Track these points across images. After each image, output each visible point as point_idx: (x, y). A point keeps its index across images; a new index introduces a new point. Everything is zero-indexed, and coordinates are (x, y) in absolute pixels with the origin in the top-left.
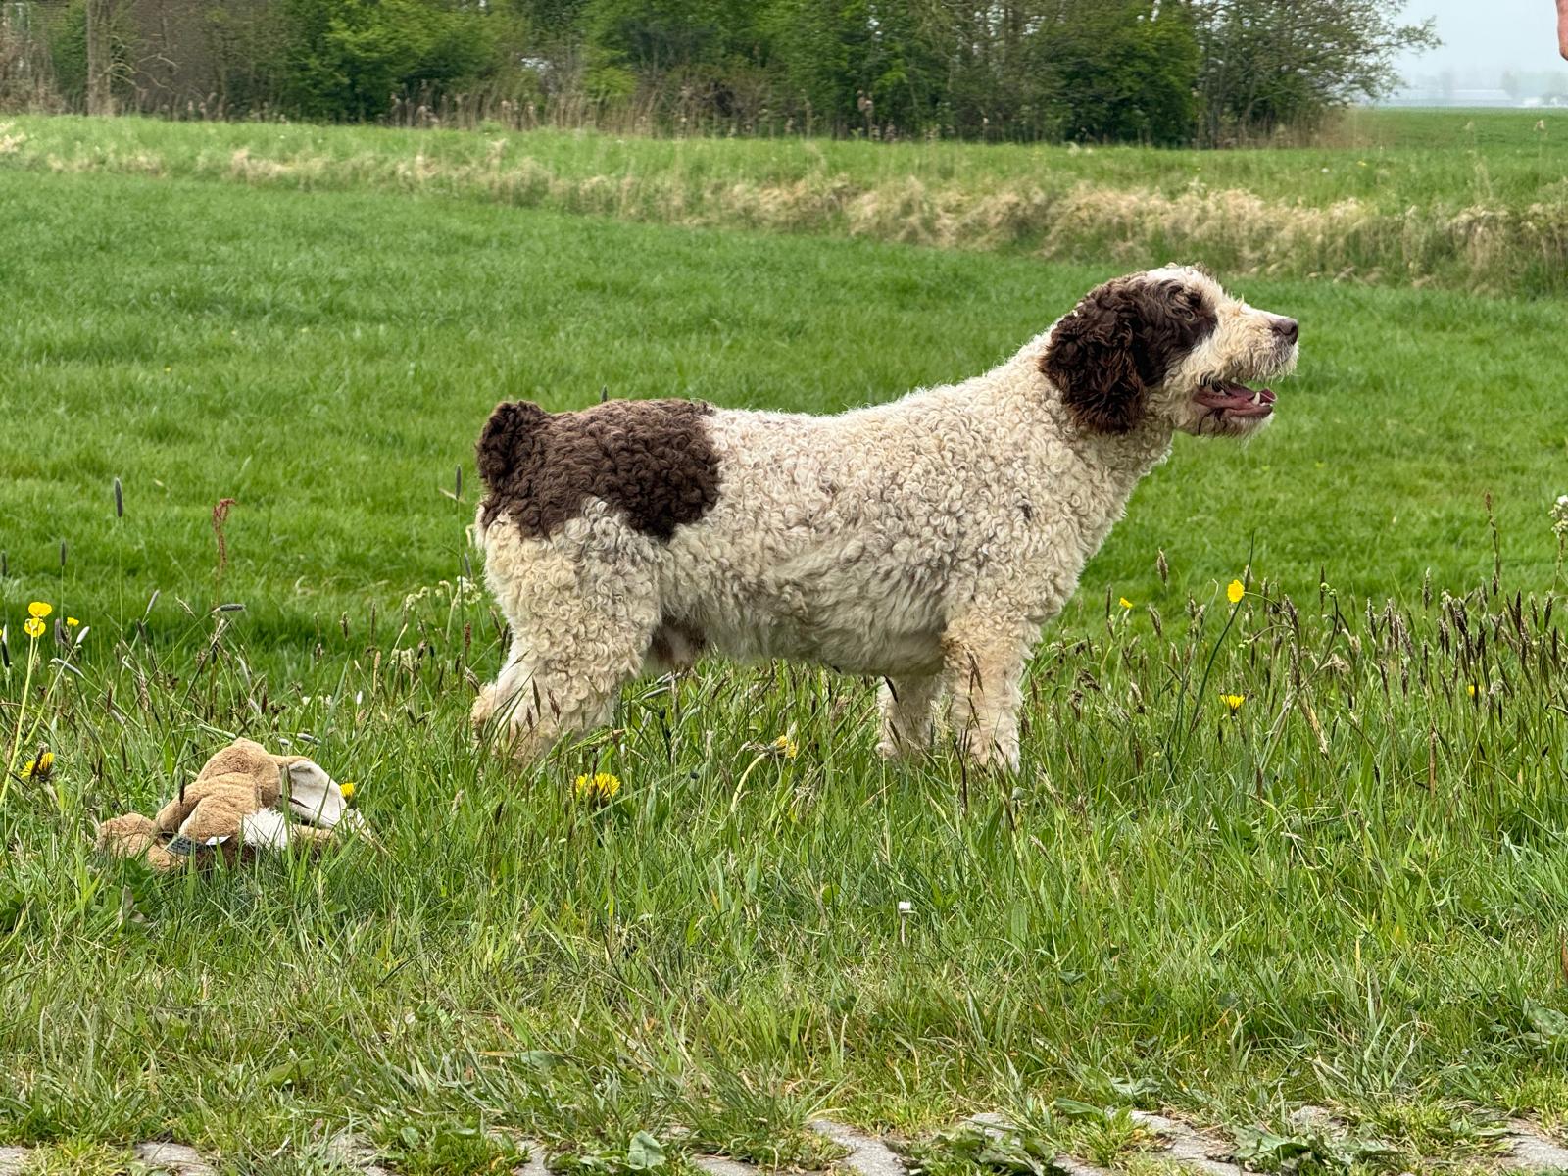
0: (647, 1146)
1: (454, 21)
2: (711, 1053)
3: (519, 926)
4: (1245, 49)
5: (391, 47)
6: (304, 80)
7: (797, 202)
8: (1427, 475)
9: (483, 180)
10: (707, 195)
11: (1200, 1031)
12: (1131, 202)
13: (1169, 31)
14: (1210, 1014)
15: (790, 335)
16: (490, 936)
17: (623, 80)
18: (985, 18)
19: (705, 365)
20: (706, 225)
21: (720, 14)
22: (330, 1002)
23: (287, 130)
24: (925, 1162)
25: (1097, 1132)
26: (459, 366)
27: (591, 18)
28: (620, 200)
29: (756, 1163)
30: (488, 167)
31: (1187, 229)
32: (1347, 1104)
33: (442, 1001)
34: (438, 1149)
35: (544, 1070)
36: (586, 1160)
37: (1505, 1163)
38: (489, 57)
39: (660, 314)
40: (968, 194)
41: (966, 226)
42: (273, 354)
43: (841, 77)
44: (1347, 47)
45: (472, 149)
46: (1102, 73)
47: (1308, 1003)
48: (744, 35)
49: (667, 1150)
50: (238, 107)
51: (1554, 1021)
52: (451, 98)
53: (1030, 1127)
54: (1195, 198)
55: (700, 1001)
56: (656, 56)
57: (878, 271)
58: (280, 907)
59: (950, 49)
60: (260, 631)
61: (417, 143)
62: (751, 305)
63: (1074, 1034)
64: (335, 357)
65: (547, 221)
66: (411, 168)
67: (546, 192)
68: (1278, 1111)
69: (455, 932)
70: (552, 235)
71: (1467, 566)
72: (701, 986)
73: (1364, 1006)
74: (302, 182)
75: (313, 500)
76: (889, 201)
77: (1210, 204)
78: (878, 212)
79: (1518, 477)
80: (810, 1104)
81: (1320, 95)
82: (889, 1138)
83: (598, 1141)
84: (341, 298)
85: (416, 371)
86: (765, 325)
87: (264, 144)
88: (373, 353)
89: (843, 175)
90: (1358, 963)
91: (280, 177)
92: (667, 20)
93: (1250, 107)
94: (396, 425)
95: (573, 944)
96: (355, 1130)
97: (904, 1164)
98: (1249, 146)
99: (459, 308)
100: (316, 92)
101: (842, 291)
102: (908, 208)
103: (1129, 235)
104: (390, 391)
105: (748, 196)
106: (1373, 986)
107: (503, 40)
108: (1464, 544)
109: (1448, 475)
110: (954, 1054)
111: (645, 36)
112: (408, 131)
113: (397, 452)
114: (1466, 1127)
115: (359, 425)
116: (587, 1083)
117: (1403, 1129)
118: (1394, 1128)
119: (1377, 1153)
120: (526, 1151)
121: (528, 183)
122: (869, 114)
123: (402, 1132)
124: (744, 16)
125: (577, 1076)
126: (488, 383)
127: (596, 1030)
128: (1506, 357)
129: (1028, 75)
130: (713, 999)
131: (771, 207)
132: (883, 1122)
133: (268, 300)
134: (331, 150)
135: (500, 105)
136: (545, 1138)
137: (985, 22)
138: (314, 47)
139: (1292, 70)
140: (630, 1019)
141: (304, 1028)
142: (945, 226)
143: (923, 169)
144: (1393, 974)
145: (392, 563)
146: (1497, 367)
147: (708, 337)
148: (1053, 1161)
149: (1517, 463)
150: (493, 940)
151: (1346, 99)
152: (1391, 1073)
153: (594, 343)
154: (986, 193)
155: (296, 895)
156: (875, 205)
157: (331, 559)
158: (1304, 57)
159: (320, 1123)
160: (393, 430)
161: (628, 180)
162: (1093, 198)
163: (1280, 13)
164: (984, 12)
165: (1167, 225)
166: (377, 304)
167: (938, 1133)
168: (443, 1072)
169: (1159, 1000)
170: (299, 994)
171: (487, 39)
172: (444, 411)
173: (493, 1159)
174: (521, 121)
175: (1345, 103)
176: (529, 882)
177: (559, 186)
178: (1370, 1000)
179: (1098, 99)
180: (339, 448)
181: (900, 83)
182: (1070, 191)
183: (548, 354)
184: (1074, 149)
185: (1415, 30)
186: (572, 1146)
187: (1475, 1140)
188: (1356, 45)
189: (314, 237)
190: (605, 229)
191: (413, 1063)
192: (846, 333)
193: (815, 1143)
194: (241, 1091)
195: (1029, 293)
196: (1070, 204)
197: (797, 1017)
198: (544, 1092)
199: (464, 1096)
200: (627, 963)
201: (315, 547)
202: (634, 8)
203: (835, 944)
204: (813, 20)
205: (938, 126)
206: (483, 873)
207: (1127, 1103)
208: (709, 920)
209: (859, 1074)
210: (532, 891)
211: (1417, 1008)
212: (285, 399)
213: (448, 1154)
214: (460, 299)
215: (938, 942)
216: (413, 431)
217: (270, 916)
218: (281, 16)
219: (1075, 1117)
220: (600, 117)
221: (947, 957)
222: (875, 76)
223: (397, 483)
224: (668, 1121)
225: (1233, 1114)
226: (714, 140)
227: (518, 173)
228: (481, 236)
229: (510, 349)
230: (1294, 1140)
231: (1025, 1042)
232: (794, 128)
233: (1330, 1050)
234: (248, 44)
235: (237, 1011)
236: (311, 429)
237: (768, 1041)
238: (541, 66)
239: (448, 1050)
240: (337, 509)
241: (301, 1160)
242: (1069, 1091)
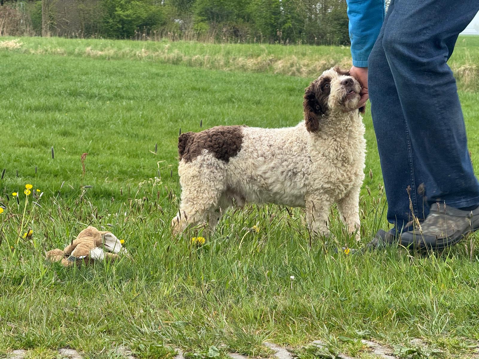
0: (214, 350)
1: (154, 8)
2: (233, 322)
3: (175, 283)
5: (134, 16)
6: (108, 26)
7: (258, 63)
9: (163, 56)
10: (231, 61)
11: (383, 316)
14: (386, 310)
15: (256, 104)
16: (166, 286)
17: (205, 26)
19: (230, 113)
20: (231, 70)
21: (235, 6)
22: (117, 306)
23: (103, 41)
24: (299, 355)
25: (351, 346)
26: (155, 113)
27: (195, 7)
28: (204, 62)
29: (247, 355)
30: (164, 53)
32: (428, 338)
33: (151, 306)
34: (150, 351)
35: (183, 327)
36: (195, 354)
37: (476, 356)
38: (164, 19)
39: (217, 97)
40: (310, 61)
41: (310, 71)
42: (99, 109)
43: (272, 25)
45: (159, 47)
47: (416, 307)
48: (243, 12)
49: (220, 351)
50: (88, 34)
52: (152, 32)
53: (331, 345)
55: (230, 306)
56: (215, 18)
57: (283, 84)
58: (102, 277)
59: (305, 17)
60: (95, 194)
61: (142, 45)
62: (244, 95)
63: (344, 316)
64: (117, 110)
65: (183, 69)
66: (140, 53)
67: (182, 60)
68: (407, 340)
69: (155, 285)
70: (184, 73)
72: (230, 302)
73: (433, 308)
74: (107, 57)
75: (111, 154)
76: (286, 63)
78: (283, 66)
80: (263, 338)
82: (288, 348)
83: (199, 348)
84: (119, 93)
85: (142, 114)
86: (248, 101)
87: (96, 45)
88: (129, 109)
89: (272, 55)
90: (431, 295)
91: (101, 56)
92: (218, 8)
94: (136, 131)
95: (191, 289)
96: (125, 345)
97: (292, 356)
99: (155, 95)
100: (112, 30)
101: (272, 90)
102: (292, 65)
104: (134, 120)
105: (243, 61)
106: (435, 302)
107: (168, 14)
110: (308, 322)
111: (212, 12)
112: (139, 41)
113: (136, 139)
114: (464, 345)
115: (125, 131)
116: (196, 331)
117: (445, 345)
118: (442, 345)
119: (437, 353)
120: (177, 352)
121: (176, 57)
122: (280, 36)
123: (139, 345)
124: (242, 6)
125: (192, 329)
126: (164, 118)
127: (198, 315)
129: (329, 25)
130: (234, 305)
131: (250, 65)
132: (286, 343)
133: (97, 93)
134: (116, 47)
135: (167, 34)
136: (183, 347)
137: (316, 8)
138: (111, 16)
140: (209, 311)
141: (110, 314)
142: (303, 71)
143: (297, 53)
144: (442, 298)
145: (135, 173)
147: (231, 104)
148: (338, 355)
150: (167, 288)
152: (441, 328)
153: (196, 106)
154: (316, 60)
155: (107, 274)
156: (282, 64)
157: (116, 172)
159: (114, 343)
160: (135, 133)
161: (206, 57)
162: (349, 62)
164: (315, 5)
166: (130, 94)
167: (303, 346)
168: (152, 327)
169: (370, 306)
170: (108, 304)
171: (164, 14)
172: (151, 127)
173: (167, 354)
174: (174, 39)
176: (178, 270)
177: (185, 58)
178: (434, 306)
180: (119, 138)
181: (290, 27)
182: (342, 60)
183: (182, 109)
184: (343, 47)
186: (191, 350)
187: (467, 349)
189: (111, 74)
190: (200, 71)
191: (142, 325)
192: (273, 103)
193: (265, 349)
194: (90, 333)
196: (342, 64)
197: (260, 311)
198: (183, 334)
199: (158, 335)
200: (208, 295)
201: (111, 168)
202: (208, 4)
203: (271, 289)
204: (263, 8)
205: (301, 40)
206: (164, 267)
207: (360, 338)
208: (232, 282)
209: (278, 328)
210: (178, 273)
211: (449, 309)
212: (102, 123)
213: (154, 352)
214: (156, 93)
215: (303, 289)
216: (141, 133)
217: (99, 280)
218: (101, 7)
219: (344, 342)
220: (198, 37)
221: (305, 293)
222: (282, 25)
223: (136, 149)
224: (220, 342)
225: (393, 341)
226: (233, 44)
227: (173, 54)
228: (162, 74)
229: (171, 108)
230: (411, 349)
231: (329, 319)
232: (257, 40)
233: (422, 321)
234: (91, 15)
235: (89, 309)
236: (110, 132)
237: (251, 318)
238: (180, 22)
239: (153, 321)
240: (118, 156)
241: (109, 354)
242: (343, 334)
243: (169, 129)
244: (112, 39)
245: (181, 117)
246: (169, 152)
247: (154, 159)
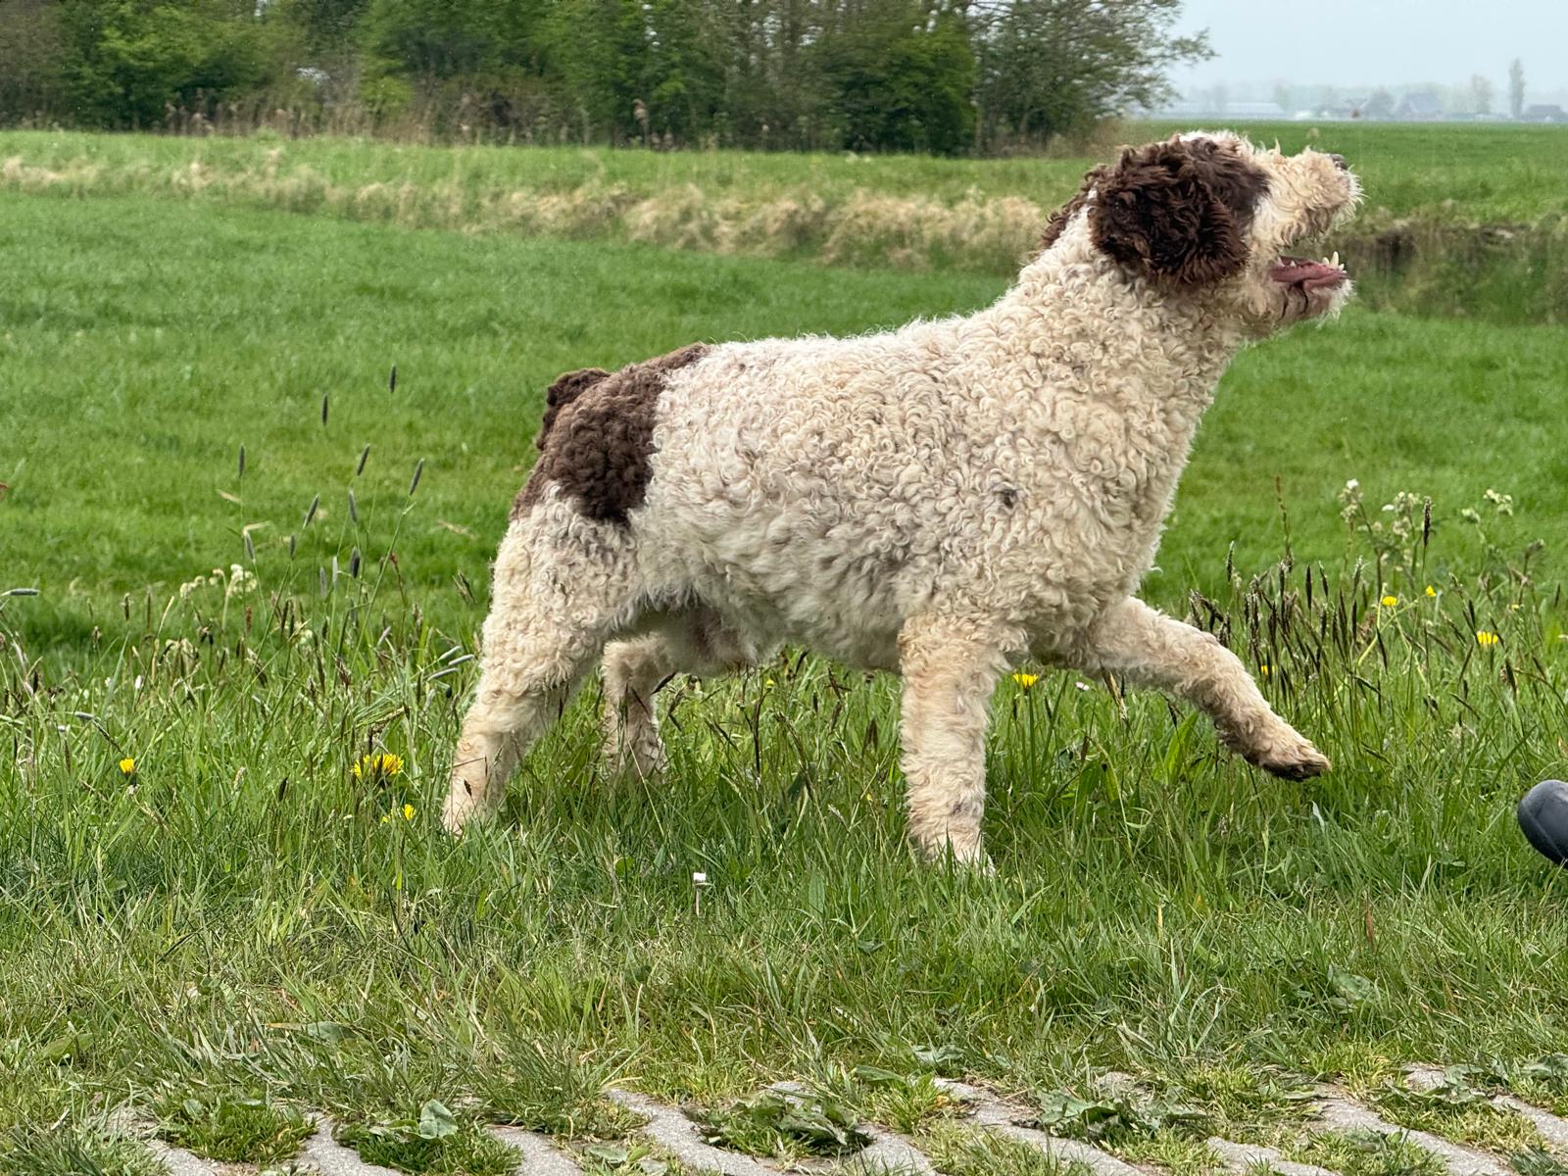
0: (438, 1115)
1: (229, 30)
2: (505, 1023)
3: (304, 902)
4: (1020, 60)
5: (165, 56)
6: (76, 89)
7: (575, 209)
8: (1206, 475)
9: (259, 188)
10: (486, 202)
11: (1001, 1000)
12: (909, 209)
13: (945, 42)
14: (1012, 983)
15: (571, 339)
16: (275, 911)
17: (399, 89)
18: (763, 29)
19: (486, 368)
20: (484, 233)
21: (497, 23)
22: (110, 976)
23: (59, 138)
24: (725, 1129)
25: (899, 1099)
26: (236, 368)
27: (367, 28)
28: (397, 206)
29: (551, 1132)
30: (264, 175)
31: (965, 236)
32: (1153, 1069)
33: (225, 975)
34: (222, 1120)
35: (332, 1042)
36: (376, 1130)
37: (1313, 1126)
38: (264, 67)
39: (440, 317)
40: (747, 201)
41: (744, 233)
42: (48, 358)
43: (619, 87)
44: (1122, 58)
45: (249, 158)
46: (879, 83)
47: (1111, 971)
48: (523, 45)
49: (458, 1119)
50: (11, 116)
51: (1358, 987)
52: (226, 108)
53: (831, 1094)
54: (973, 206)
55: (491, 973)
56: (433, 65)
57: (657, 277)
58: (57, 884)
59: (727, 60)
60: (34, 632)
61: (191, 151)
62: (530, 308)
63: (874, 1002)
64: (110, 360)
65: (322, 228)
66: (186, 176)
67: (323, 199)
68: (1084, 1076)
69: (239, 908)
70: (329, 240)
71: (1249, 564)
72: (493, 957)
73: (1167, 969)
74: (76, 191)
75: (89, 502)
76: (668, 208)
77: (988, 211)
78: (657, 219)
79: (1295, 477)
80: (605, 1074)
81: (1094, 106)
82: (687, 1107)
83: (388, 1111)
84: (116, 302)
85: (192, 373)
86: (544, 329)
87: (38, 151)
88: (150, 356)
89: (623, 183)
90: (1160, 930)
91: (54, 186)
92: (443, 30)
93: (1026, 117)
94: (172, 429)
95: (360, 919)
96: (136, 1103)
97: (703, 1132)
98: (1026, 155)
99: (236, 312)
100: (89, 101)
101: (624, 295)
102: (686, 215)
103: (907, 242)
104: (165, 393)
105: (528, 204)
106: (1176, 953)
107: (279, 50)
108: (1245, 544)
109: (1228, 475)
110: (753, 1023)
111: (420, 44)
112: (183, 139)
113: (174, 454)
114: (1274, 1090)
115: (134, 427)
116: (376, 1054)
117: (1209, 1093)
118: (1201, 1090)
119: (1185, 1117)
120: (313, 1122)
121: (304, 190)
122: (645, 122)
123: (185, 1103)
124: (521, 26)
125: (365, 1048)
126: (265, 386)
127: (385, 1002)
128: (1283, 360)
129: (806, 85)
130: (505, 970)
131: (550, 216)
132: (680, 1090)
133: (42, 303)
134: (105, 158)
135: (275, 114)
136: (332, 1108)
137: (761, 32)
138: (87, 56)
139: (1067, 80)
140: (420, 990)
141: (83, 1002)
142: (723, 234)
143: (701, 177)
144: (1196, 942)
145: (168, 563)
146: (1274, 369)
147: (487, 340)
148: (855, 1127)
149: (1295, 463)
150: (277, 916)
151: (1121, 110)
152: (1196, 1039)
153: (374, 346)
154: (765, 200)
155: (74, 872)
156: (655, 213)
157: (105, 561)
158: (1080, 68)
159: (99, 1096)
160: (169, 433)
161: (406, 187)
162: (872, 205)
163: (1055, 24)
164: (761, 23)
165: (945, 232)
166: (153, 308)
167: (738, 1100)
168: (227, 1045)
169: (960, 969)
170: (77, 968)
171: (263, 49)
172: (221, 413)
173: (279, 1130)
174: (296, 130)
175: (1119, 114)
176: (314, 857)
177: (336, 194)
178: (1173, 966)
179: (874, 110)
180: (114, 450)
181: (677, 95)
182: (848, 198)
183: (326, 356)
184: (852, 158)
185: (1188, 42)
186: (361, 1116)
187: (1283, 1104)
188: (1130, 56)
189: (87, 243)
190: (383, 235)
191: (196, 1036)
192: (627, 337)
193: (611, 1112)
194: (17, 1065)
195: (810, 297)
196: (848, 211)
197: (591, 989)
198: (332, 1064)
199: (249, 1068)
200: (416, 937)
201: (91, 549)
202: (411, 18)
203: (629, 917)
204: (590, 31)
205: (717, 135)
206: (267, 849)
207: (929, 1071)
208: (500, 894)
209: (654, 1045)
210: (317, 865)
211: (1220, 975)
212: (61, 401)
213: (233, 1124)
214: (238, 302)
215: (733, 913)
216: (190, 433)
217: (47, 893)
218: (54, 25)
219: (874, 1085)
220: (377, 126)
221: (743, 929)
222: (652, 85)
223: (173, 485)
224: (460, 1091)
225: (1037, 1079)
226: (492, 148)
227: (294, 181)
228: (259, 242)
229: (289, 352)
230: (1100, 1104)
231: (825, 1010)
232: (570, 137)
233: (1134, 1016)
234: (20, 53)
235: (13, 988)
236: (86, 431)
237: (562, 1011)
238: (318, 76)
239: (232, 1023)
240: (112, 509)
241: (80, 1132)
242: (870, 1059)
243: (281, 421)
244: (91, 131)
245: (322, 381)
246: (284, 496)
247: (232, 519)
